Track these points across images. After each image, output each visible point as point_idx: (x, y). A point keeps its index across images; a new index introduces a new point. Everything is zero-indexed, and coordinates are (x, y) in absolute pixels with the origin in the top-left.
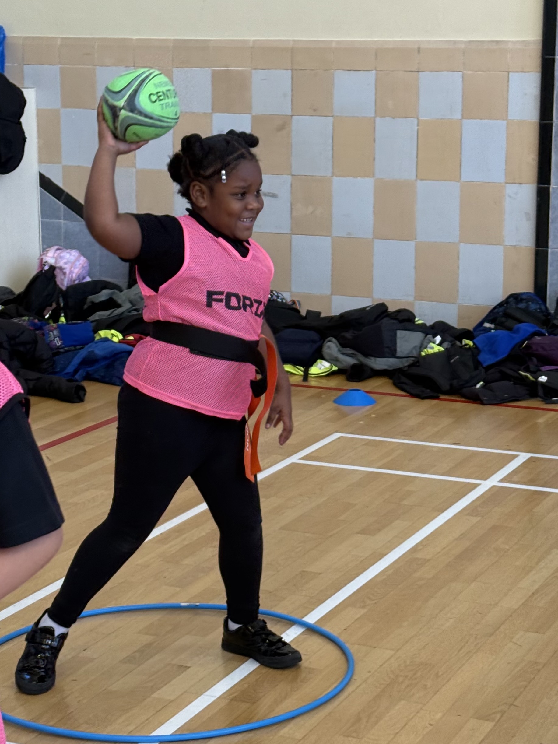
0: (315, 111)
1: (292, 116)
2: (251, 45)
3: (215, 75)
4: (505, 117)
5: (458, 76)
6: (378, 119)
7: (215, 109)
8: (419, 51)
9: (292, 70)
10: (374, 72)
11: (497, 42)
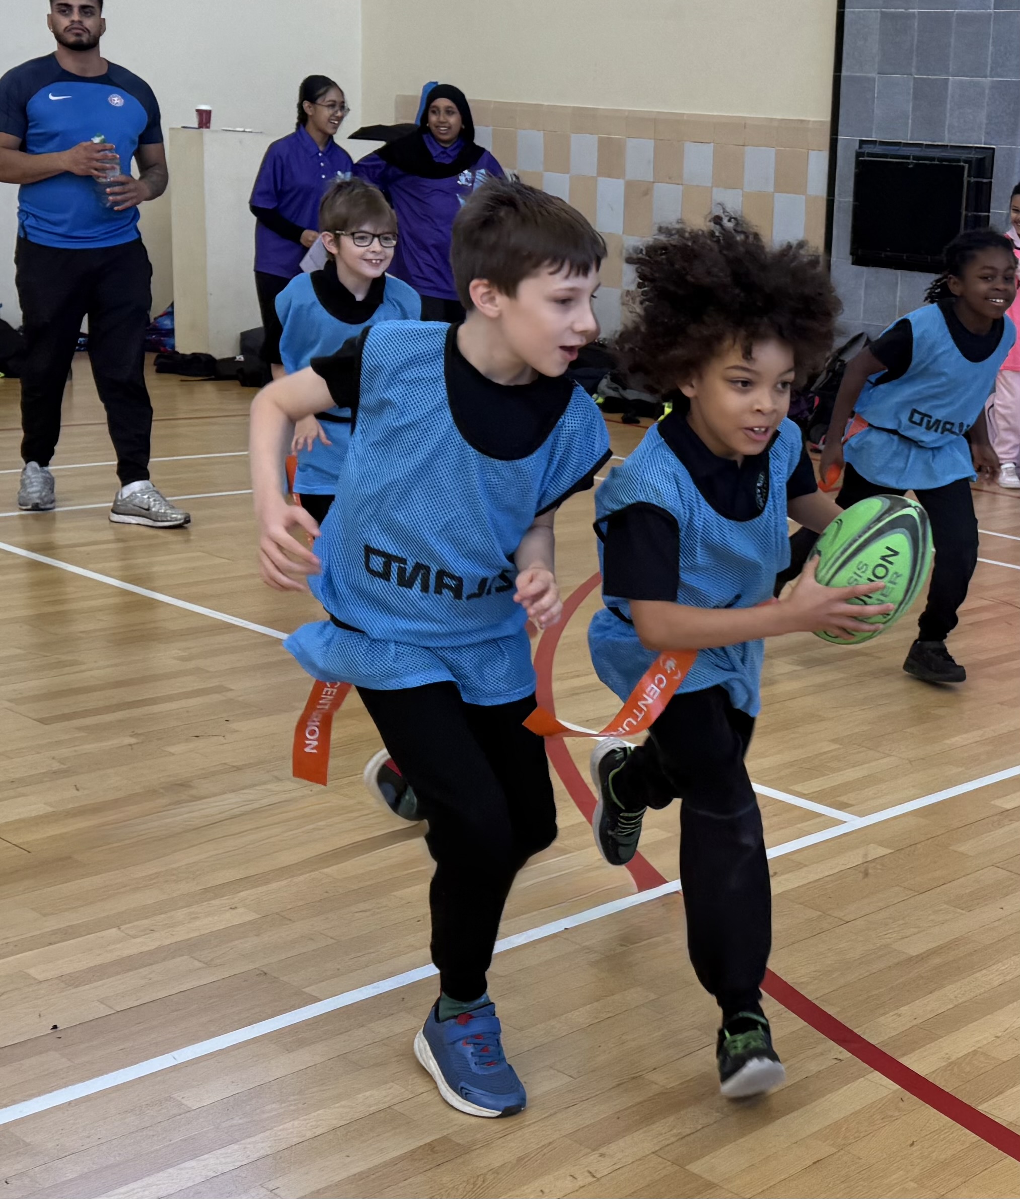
0: (670, 180)
1: (654, 182)
2: (627, 114)
3: (601, 141)
4: (804, 192)
5: (772, 152)
6: (715, 189)
7: (600, 173)
8: (745, 127)
9: (655, 139)
10: (712, 144)
11: (802, 121)
